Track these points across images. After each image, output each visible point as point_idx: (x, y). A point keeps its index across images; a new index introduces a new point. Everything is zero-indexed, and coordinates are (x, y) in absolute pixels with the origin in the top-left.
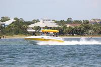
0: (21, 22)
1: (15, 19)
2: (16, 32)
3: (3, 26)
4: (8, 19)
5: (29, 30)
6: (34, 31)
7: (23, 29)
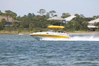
0: (82, 18)
1: (76, 15)
2: (77, 28)
3: (64, 22)
4: (69, 16)
5: (89, 27)
6: (94, 27)
7: (83, 25)
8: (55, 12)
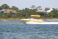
1: (53, 9)
2: (54, 17)
3: (46, 13)
4: (49, 9)
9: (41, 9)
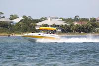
0: (30, 20)
1: (24, 17)
2: (25, 30)
3: (12, 24)
5: (37, 28)
7: (31, 27)
8: (3, 14)
9: (4, 17)
